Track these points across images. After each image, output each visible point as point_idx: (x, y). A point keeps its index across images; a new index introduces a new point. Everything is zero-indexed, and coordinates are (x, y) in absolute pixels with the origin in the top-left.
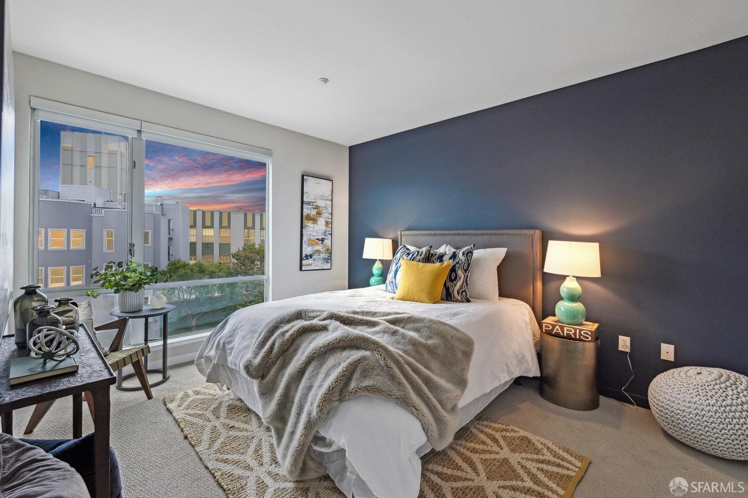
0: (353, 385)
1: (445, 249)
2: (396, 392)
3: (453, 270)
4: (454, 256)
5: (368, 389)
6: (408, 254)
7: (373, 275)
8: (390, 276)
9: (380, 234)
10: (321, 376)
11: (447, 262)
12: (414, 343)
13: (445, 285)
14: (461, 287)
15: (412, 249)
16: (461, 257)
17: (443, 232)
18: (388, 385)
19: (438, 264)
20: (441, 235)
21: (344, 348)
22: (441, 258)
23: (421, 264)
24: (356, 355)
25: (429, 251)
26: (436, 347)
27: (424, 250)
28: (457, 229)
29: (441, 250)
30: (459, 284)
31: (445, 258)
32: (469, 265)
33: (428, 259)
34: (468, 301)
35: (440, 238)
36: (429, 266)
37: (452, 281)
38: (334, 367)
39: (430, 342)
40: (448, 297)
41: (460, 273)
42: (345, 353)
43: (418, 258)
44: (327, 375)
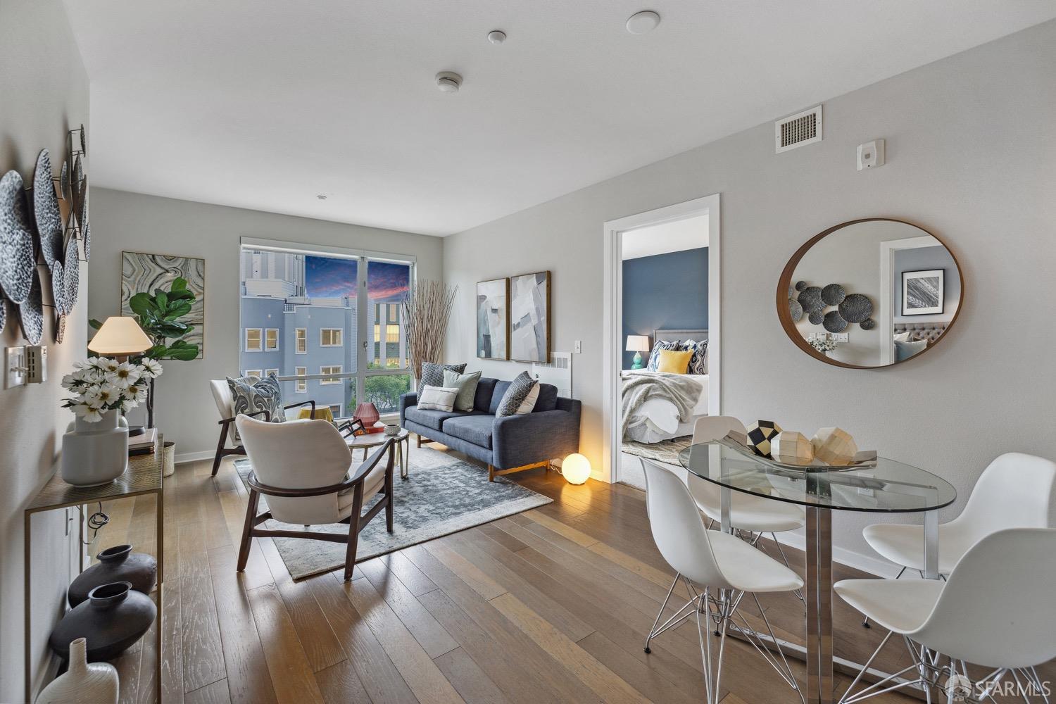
0: (650, 394)
1: (689, 343)
2: (668, 396)
3: (694, 355)
4: (695, 347)
5: (656, 395)
6: (664, 346)
7: (634, 363)
8: (651, 362)
9: (639, 333)
10: (633, 395)
11: (691, 351)
12: (674, 383)
13: (689, 365)
14: (699, 366)
15: (666, 343)
16: (699, 346)
17: (688, 331)
18: (664, 394)
19: (684, 352)
20: (687, 333)
21: (642, 384)
22: (686, 348)
23: (673, 352)
24: (649, 385)
25: (678, 344)
26: (684, 386)
27: (675, 343)
28: (698, 329)
29: (687, 343)
30: (698, 364)
31: (688, 348)
32: (705, 352)
33: (678, 349)
34: (703, 374)
35: (685, 335)
36: (679, 353)
37: (693, 362)
38: (640, 390)
39: (681, 384)
40: (691, 371)
41: (699, 357)
42: (644, 385)
43: (671, 348)
44: (637, 393)
